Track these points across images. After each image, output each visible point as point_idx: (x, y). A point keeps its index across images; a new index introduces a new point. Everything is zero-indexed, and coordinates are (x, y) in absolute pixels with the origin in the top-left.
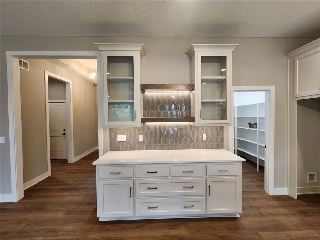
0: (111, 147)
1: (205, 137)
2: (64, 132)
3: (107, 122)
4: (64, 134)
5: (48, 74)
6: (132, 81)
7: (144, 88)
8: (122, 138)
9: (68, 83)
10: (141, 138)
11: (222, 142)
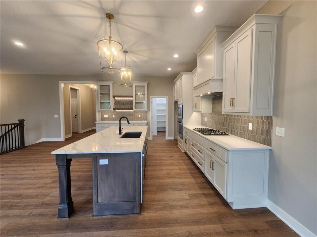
0: (101, 119)
1: (140, 116)
2: (75, 117)
3: (100, 110)
4: (76, 118)
5: (70, 86)
6: (109, 94)
7: (114, 97)
8: (106, 116)
9: (78, 90)
10: (114, 116)
11: (147, 118)
